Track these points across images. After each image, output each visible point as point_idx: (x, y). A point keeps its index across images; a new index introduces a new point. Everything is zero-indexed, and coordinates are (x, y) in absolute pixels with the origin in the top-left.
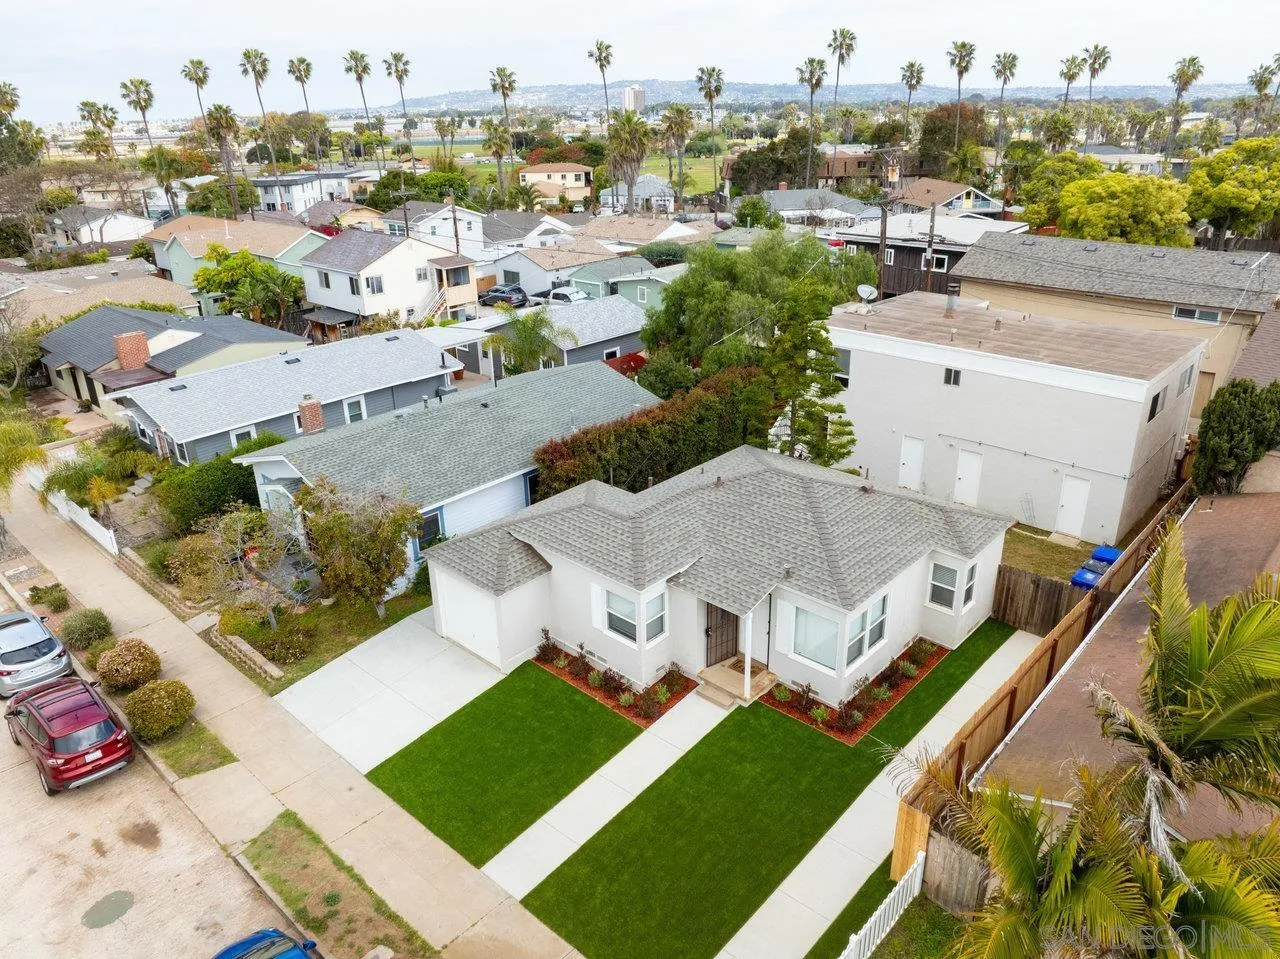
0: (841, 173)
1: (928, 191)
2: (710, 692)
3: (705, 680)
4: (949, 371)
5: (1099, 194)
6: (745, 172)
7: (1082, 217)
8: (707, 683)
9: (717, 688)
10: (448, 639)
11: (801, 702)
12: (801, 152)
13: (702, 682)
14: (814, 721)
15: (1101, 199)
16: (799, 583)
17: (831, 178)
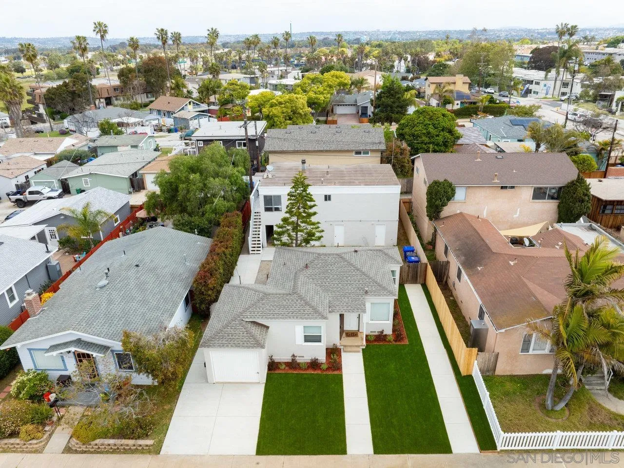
0: (106, 95)
1: (169, 103)
2: (349, 349)
3: (343, 346)
4: (326, 196)
5: (275, 103)
6: (54, 100)
7: (271, 113)
8: (345, 346)
9: (350, 346)
10: (217, 383)
11: (380, 337)
12: (84, 86)
13: (342, 347)
14: (390, 341)
15: (276, 105)
16: (372, 293)
17: (102, 98)
